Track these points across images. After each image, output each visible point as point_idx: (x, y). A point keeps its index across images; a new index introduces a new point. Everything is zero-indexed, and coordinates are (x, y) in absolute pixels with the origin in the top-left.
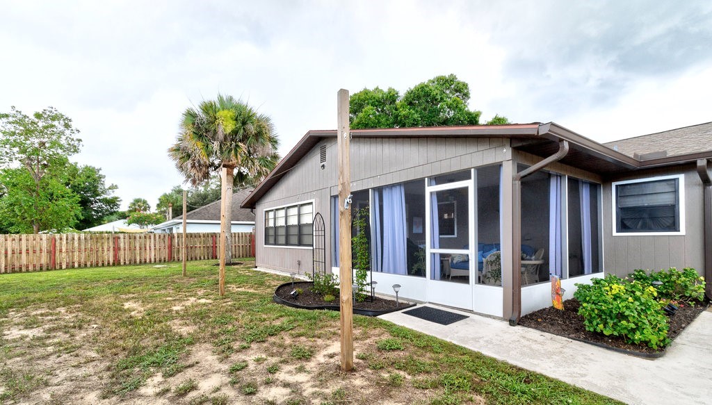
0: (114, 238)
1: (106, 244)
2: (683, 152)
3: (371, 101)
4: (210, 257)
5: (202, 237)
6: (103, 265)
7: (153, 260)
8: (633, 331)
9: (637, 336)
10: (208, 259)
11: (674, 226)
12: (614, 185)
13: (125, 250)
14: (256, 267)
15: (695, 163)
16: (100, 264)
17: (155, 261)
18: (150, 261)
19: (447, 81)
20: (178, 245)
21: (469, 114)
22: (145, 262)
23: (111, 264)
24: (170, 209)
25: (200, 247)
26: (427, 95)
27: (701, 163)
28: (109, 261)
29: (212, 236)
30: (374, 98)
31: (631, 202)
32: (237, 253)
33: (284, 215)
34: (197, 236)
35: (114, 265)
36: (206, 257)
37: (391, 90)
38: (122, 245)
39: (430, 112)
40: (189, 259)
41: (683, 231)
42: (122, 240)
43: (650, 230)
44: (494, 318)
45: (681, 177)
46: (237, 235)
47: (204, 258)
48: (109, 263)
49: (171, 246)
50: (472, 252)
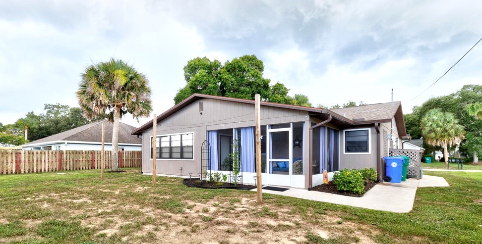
0: (16, 153)
1: (10, 158)
2: (370, 119)
3: (203, 67)
4: (90, 168)
5: (84, 154)
6: (7, 173)
7: (47, 170)
8: (353, 188)
9: (355, 189)
10: (89, 169)
11: (367, 150)
12: (344, 131)
13: (25, 162)
14: (142, 173)
15: (374, 124)
16: (5, 173)
17: (48, 171)
18: (45, 171)
19: (251, 59)
20: (66, 159)
21: (264, 80)
22: (41, 171)
23: (14, 173)
24: (26, 132)
25: (83, 161)
26: (240, 67)
27: (376, 124)
28: (12, 170)
29: (92, 153)
30: (205, 65)
31: (351, 139)
32: (110, 165)
33: (169, 140)
34: (81, 152)
35: (16, 173)
36: (87, 168)
37: (216, 62)
38: (23, 159)
39: (241, 77)
40: (75, 169)
41: (370, 152)
42: (23, 155)
43: (358, 151)
44: (301, 189)
45: (370, 129)
46: (109, 153)
47: (86, 168)
48: (12, 172)
49: (61, 160)
50: (290, 160)
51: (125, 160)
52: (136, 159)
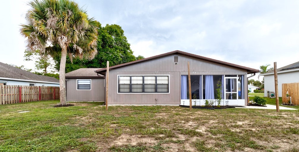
50: (237, 93)
51: (23, 95)
52: (33, 94)
